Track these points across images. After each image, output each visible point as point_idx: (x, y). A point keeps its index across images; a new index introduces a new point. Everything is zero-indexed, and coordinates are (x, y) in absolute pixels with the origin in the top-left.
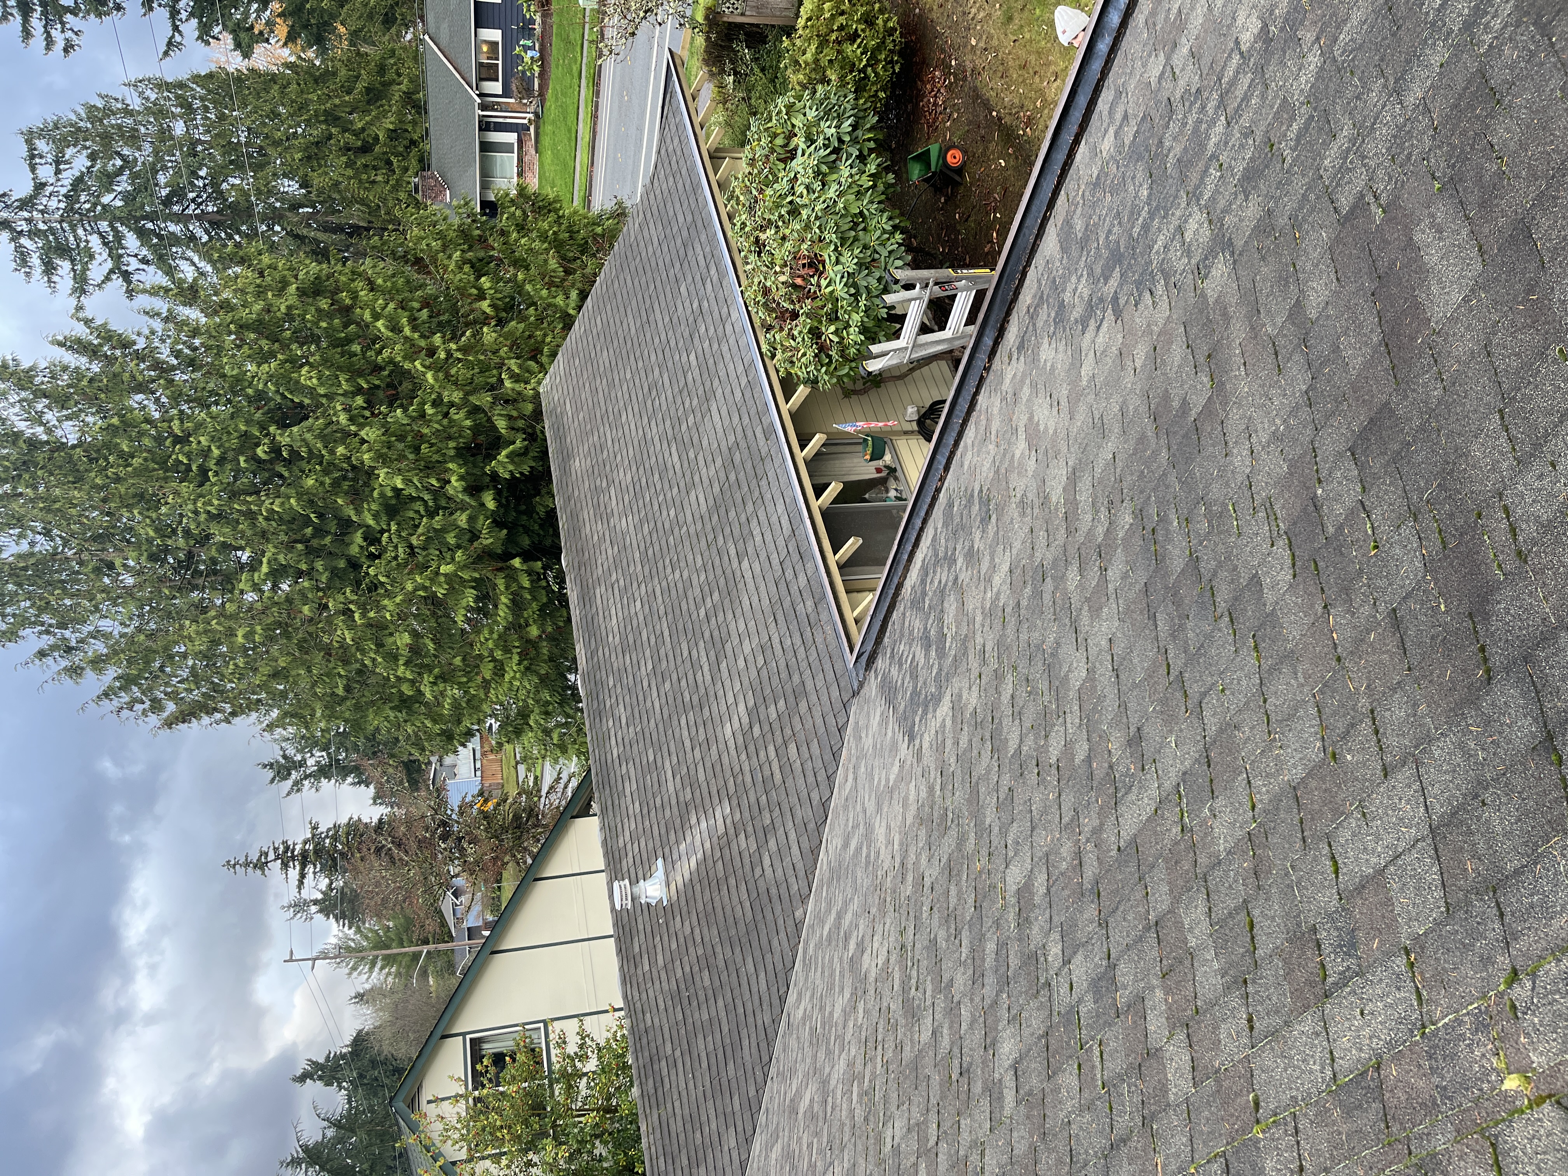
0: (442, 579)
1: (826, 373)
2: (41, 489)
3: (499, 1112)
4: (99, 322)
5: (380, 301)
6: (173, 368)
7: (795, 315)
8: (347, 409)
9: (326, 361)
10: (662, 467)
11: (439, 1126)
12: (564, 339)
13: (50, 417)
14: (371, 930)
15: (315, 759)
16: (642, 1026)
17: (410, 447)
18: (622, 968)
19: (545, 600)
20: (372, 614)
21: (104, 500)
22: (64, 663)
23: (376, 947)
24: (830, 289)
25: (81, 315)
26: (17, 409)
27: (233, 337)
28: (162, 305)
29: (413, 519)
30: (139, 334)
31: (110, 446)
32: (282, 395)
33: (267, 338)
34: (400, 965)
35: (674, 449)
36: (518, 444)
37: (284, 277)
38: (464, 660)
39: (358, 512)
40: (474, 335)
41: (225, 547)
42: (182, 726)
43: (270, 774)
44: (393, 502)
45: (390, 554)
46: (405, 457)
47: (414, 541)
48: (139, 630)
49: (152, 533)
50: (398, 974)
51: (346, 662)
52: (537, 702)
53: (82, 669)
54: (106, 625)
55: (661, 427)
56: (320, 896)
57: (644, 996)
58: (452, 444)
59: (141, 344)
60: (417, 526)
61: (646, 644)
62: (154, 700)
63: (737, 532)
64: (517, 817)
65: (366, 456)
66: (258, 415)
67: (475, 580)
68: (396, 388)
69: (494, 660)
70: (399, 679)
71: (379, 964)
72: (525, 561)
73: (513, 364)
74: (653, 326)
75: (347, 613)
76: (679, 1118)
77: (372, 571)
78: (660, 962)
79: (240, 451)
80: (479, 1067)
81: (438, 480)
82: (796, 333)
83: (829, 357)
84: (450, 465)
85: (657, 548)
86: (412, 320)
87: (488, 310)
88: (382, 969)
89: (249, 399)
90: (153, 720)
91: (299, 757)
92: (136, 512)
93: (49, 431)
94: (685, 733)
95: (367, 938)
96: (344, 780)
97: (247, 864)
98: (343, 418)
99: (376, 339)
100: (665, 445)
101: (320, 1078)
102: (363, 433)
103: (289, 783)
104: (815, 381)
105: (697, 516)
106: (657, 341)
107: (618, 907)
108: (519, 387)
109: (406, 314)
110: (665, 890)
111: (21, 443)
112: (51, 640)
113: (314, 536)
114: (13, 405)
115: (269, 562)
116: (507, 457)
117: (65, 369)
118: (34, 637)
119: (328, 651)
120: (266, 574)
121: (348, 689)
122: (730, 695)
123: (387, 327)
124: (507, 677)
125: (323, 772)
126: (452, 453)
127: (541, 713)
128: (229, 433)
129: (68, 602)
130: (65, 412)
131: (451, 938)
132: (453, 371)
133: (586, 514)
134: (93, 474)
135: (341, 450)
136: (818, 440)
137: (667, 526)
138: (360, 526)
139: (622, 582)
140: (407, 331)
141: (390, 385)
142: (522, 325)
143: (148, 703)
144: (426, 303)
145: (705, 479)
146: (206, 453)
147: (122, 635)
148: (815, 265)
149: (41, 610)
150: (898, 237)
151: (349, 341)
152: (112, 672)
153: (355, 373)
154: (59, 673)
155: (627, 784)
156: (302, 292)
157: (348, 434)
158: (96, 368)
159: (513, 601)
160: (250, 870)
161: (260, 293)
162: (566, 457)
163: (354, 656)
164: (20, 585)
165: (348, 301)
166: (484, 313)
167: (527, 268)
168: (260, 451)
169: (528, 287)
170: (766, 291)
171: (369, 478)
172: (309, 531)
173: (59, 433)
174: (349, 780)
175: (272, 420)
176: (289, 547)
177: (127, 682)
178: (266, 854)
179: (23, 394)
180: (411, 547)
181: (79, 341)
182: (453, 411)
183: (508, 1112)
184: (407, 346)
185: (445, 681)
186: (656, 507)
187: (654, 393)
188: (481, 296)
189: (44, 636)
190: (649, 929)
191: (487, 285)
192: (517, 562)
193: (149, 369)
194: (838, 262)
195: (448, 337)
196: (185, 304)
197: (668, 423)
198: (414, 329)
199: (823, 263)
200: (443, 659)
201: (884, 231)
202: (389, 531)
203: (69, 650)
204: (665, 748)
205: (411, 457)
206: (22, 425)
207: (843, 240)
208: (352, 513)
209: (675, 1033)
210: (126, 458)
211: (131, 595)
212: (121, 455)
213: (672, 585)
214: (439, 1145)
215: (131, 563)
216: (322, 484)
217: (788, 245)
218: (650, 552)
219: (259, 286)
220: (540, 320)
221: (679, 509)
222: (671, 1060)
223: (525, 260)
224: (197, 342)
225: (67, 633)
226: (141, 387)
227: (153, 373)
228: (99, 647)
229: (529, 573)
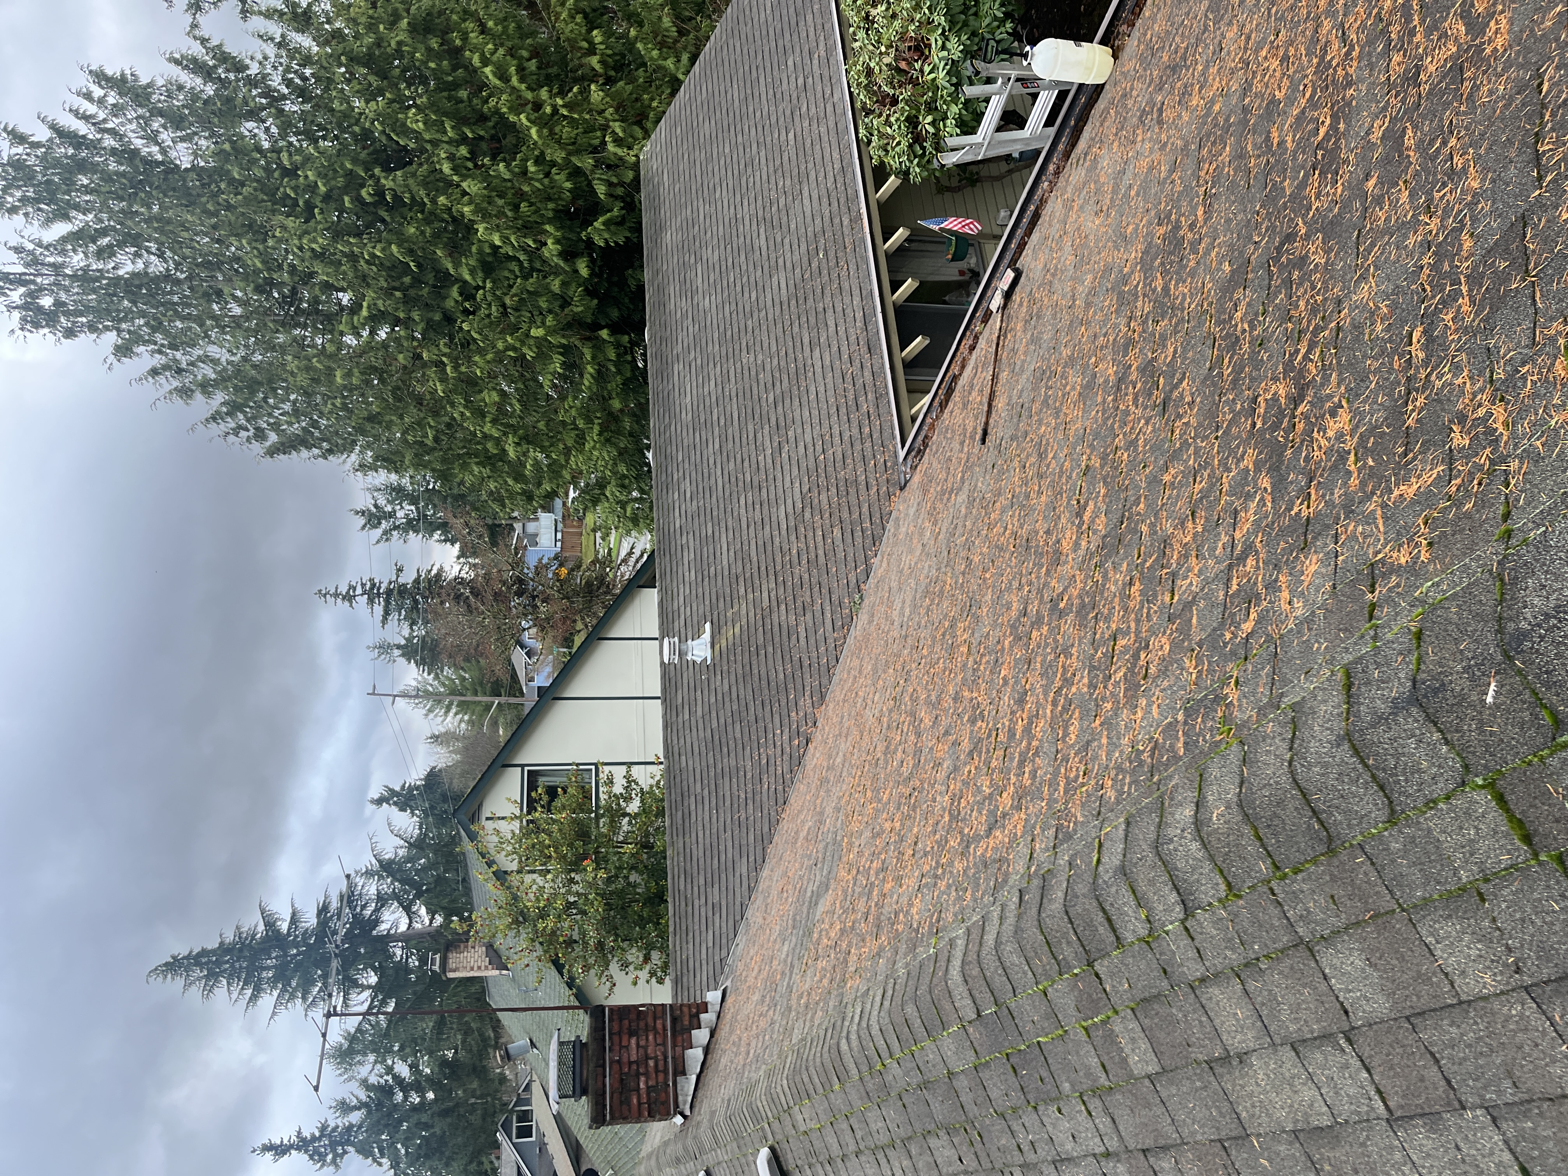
0: (532, 342)
1: (918, 165)
2: (156, 208)
3: (549, 834)
4: (214, 42)
5: (490, 46)
6: (284, 97)
7: (894, 102)
8: (451, 158)
9: (433, 105)
10: (749, 248)
11: (495, 839)
12: (669, 104)
13: (165, 136)
14: (447, 678)
15: (405, 511)
16: (677, 766)
17: (509, 204)
18: (665, 715)
19: (628, 375)
20: (463, 369)
21: (215, 227)
22: (176, 383)
23: (451, 694)
24: (933, 76)
25: (197, 32)
26: (134, 126)
27: (343, 70)
28: (275, 29)
29: (508, 279)
30: (252, 58)
31: (220, 172)
32: (389, 136)
33: (376, 74)
34: (473, 714)
35: (762, 231)
36: (616, 212)
37: (396, 9)
38: (547, 425)
39: (457, 265)
40: (580, 92)
41: (328, 287)
42: (282, 456)
43: (362, 521)
44: (490, 259)
45: (483, 312)
46: (504, 214)
47: (508, 301)
48: (245, 359)
49: (259, 265)
50: (470, 722)
51: (436, 414)
52: (615, 473)
53: (192, 391)
54: (214, 351)
55: (753, 206)
56: (403, 642)
57: (682, 741)
58: (551, 205)
59: (254, 69)
60: (511, 287)
61: (715, 423)
62: (258, 429)
63: (812, 320)
64: (589, 584)
65: (466, 209)
66: (363, 155)
67: (563, 346)
68: (499, 141)
69: (576, 428)
70: (486, 436)
71: (454, 710)
72: (613, 333)
73: (617, 127)
74: (757, 100)
75: (440, 365)
76: (701, 846)
77: (465, 327)
78: (699, 713)
79: (345, 190)
80: (533, 794)
81: (535, 241)
82: (892, 119)
83: (923, 148)
84: (548, 227)
85: (736, 330)
86: (521, 70)
87: (597, 67)
88: (456, 714)
89: (354, 135)
90: (257, 447)
91: (389, 508)
92: (244, 242)
93: (164, 151)
94: (743, 511)
95: (444, 685)
96: (431, 536)
97: (336, 595)
98: (446, 168)
99: (483, 86)
100: (754, 227)
101: (395, 804)
102: (464, 185)
103: (378, 532)
104: (907, 173)
105: (777, 301)
106: (758, 114)
107: (666, 661)
108: (620, 152)
109: (515, 62)
110: (709, 651)
111: (137, 162)
112: (164, 360)
113: (412, 286)
114: (130, 121)
115: (369, 307)
116: (604, 224)
117: (180, 88)
118: (146, 356)
119: (419, 401)
120: (365, 318)
121: (436, 439)
122: (787, 479)
123: (495, 74)
124: (587, 446)
125: (411, 525)
126: (550, 214)
127: (617, 485)
128: (335, 171)
129: (179, 324)
130: (179, 134)
131: (522, 694)
132: (557, 129)
133: (672, 289)
134: (204, 199)
135: (442, 200)
136: (901, 233)
137: (747, 309)
138: (457, 280)
139: (699, 361)
140: (515, 81)
141: (493, 138)
142: (629, 88)
143: (252, 431)
144: (535, 53)
145: (789, 264)
146: (312, 188)
147: (229, 362)
148: (920, 49)
149: (154, 329)
150: (1009, 25)
151: (455, 86)
152: (220, 397)
153: (461, 121)
154: (170, 392)
155: (685, 554)
156: (413, 28)
157: (450, 184)
158: (210, 90)
159: (599, 372)
160: (339, 601)
161: (371, 27)
162: (660, 229)
163: (444, 408)
164: (134, 303)
165: (458, 42)
166: (594, 69)
167: (641, 24)
168: (364, 193)
169: (639, 46)
170: (869, 72)
171: (469, 232)
172: (407, 280)
173: (173, 154)
174: (437, 535)
175: (377, 162)
176: (388, 293)
177: (234, 408)
178: (355, 589)
179: (140, 111)
180: (504, 306)
181: (194, 60)
182: (554, 171)
183: (557, 835)
184: (514, 97)
185: (529, 443)
186: (739, 288)
187: (749, 170)
188: (592, 51)
189: (157, 356)
190: (692, 685)
191: (598, 39)
192: (604, 334)
193: (260, 95)
194: (943, 48)
195: (555, 91)
196: (298, 31)
197: (760, 202)
198: (522, 80)
199: (929, 46)
200: (529, 420)
201: (995, 18)
202: (484, 288)
203: (179, 371)
204: (723, 525)
205: (509, 214)
206: (138, 143)
207: (952, 23)
208: (450, 266)
209: (705, 775)
210: (236, 185)
211: (239, 326)
212: (231, 181)
213: (746, 368)
214: (493, 852)
215: (239, 294)
216: (423, 233)
217: (897, 24)
218: (729, 333)
219: (371, 17)
220: (649, 82)
221: (760, 291)
222: (699, 798)
223: (639, 15)
224: (308, 72)
225: (178, 355)
226: (253, 114)
227: (264, 101)
228: (208, 372)
229: (618, 345)
